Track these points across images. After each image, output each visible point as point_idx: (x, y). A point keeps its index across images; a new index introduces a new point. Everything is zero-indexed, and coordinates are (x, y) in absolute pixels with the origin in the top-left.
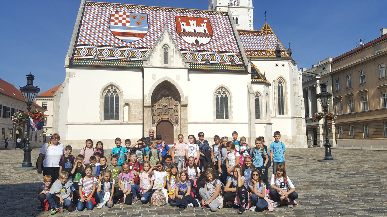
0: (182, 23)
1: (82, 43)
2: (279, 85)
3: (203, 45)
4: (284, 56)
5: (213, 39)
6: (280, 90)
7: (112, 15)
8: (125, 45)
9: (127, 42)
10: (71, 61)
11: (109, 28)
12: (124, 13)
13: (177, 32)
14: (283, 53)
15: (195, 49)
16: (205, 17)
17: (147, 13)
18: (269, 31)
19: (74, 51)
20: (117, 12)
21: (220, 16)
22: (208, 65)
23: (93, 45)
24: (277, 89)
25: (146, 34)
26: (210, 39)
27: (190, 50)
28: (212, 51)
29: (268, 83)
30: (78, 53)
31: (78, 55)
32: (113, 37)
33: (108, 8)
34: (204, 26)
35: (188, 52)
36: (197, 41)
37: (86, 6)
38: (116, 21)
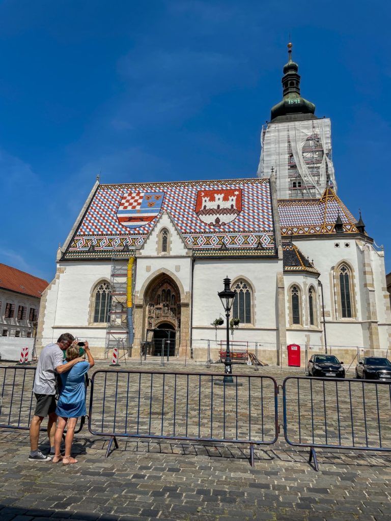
0: (204, 199)
1: (82, 233)
2: (341, 273)
3: (225, 224)
4: (349, 232)
5: (240, 215)
6: (344, 282)
7: (123, 198)
8: (127, 232)
9: (131, 227)
10: (64, 254)
11: (116, 213)
12: (138, 194)
13: (195, 211)
14: (348, 227)
15: (212, 230)
16: (237, 188)
17: (165, 191)
18: (330, 197)
19: (71, 243)
20: (130, 194)
21: (259, 184)
22: (224, 250)
23: (93, 235)
24: (339, 280)
25: (156, 217)
26: (236, 215)
27: (205, 232)
28: (235, 231)
29: (315, 271)
30: (75, 245)
31: (74, 247)
32: (117, 223)
33: (122, 190)
34: (232, 200)
35: (202, 235)
36: (218, 220)
37: (98, 191)
38: (126, 204)
